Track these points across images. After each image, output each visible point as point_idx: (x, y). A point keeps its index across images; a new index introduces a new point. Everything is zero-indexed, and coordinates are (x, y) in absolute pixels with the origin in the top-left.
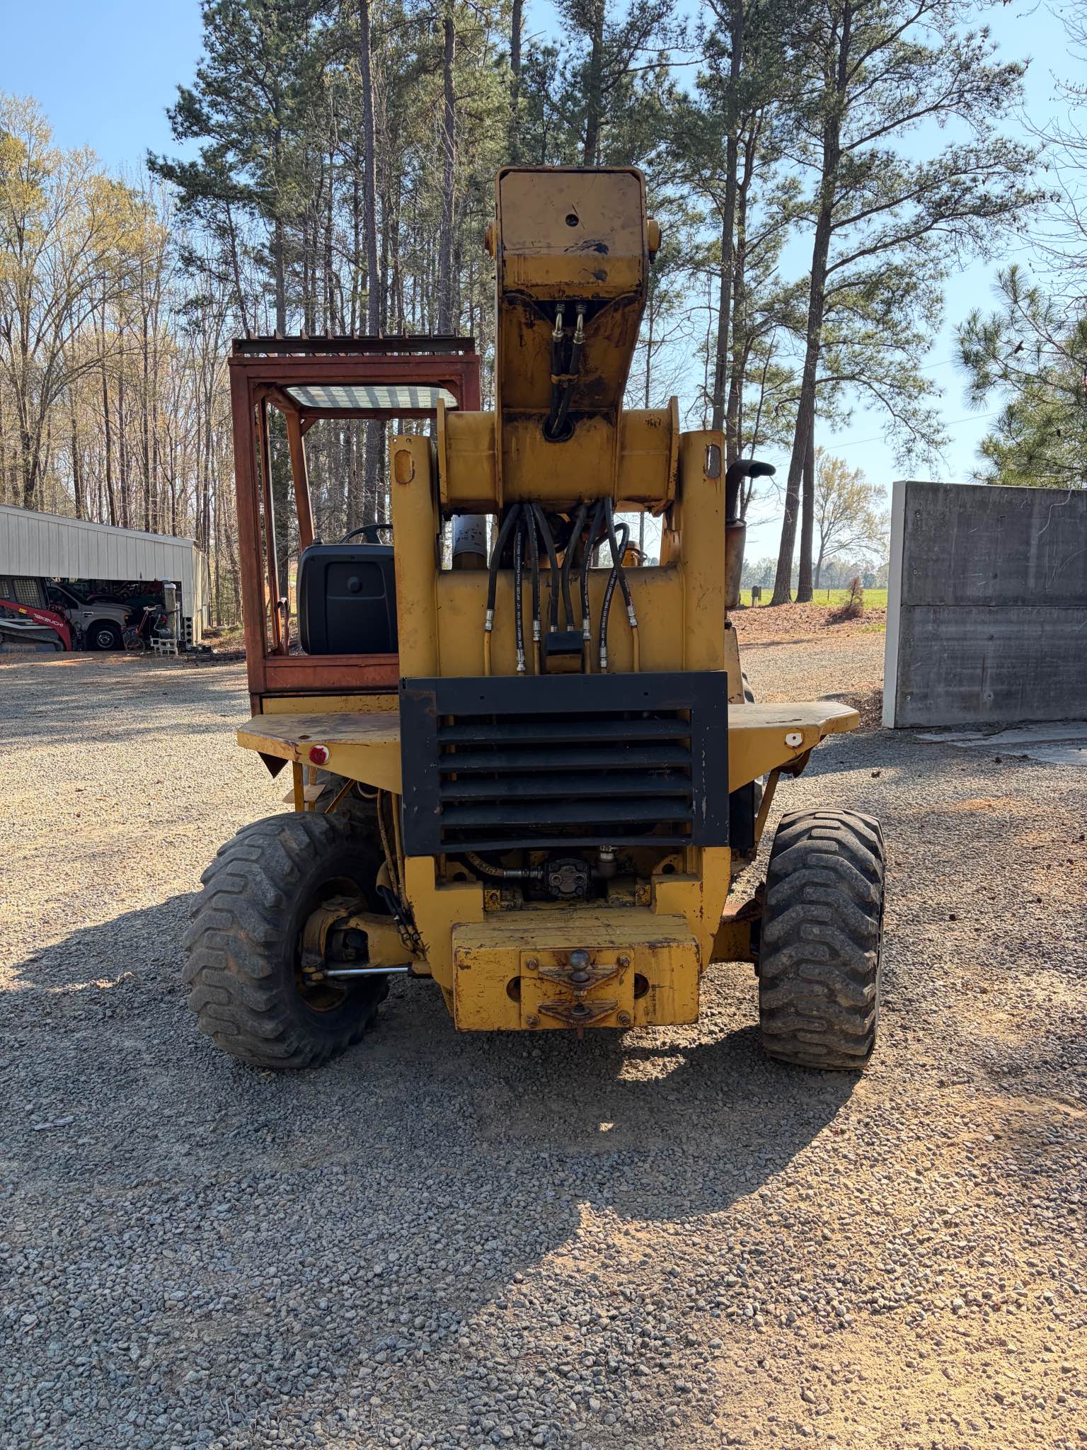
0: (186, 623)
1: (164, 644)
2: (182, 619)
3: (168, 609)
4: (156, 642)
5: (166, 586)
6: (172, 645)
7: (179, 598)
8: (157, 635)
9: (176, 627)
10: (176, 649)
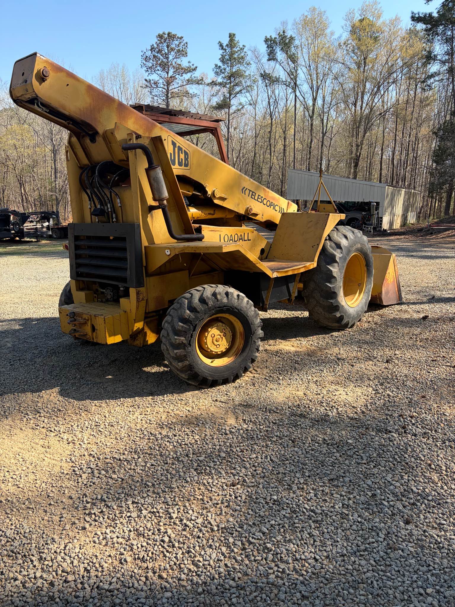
0: (380, 219)
1: (367, 228)
2: (378, 217)
3: (372, 213)
4: (365, 227)
5: (372, 204)
6: (371, 228)
7: (377, 209)
8: (366, 224)
9: (374, 221)
10: (372, 230)
